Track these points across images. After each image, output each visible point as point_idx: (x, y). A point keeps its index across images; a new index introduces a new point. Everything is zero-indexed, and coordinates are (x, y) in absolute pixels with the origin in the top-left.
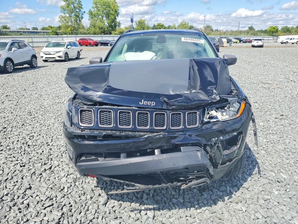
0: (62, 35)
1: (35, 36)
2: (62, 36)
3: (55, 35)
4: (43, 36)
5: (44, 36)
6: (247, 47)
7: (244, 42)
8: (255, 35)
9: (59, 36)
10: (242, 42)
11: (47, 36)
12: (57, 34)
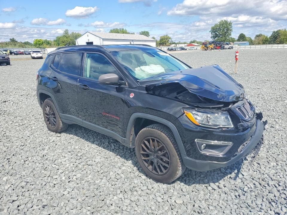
6: (27, 59)
7: (15, 54)
8: (23, 47)
10: (13, 54)
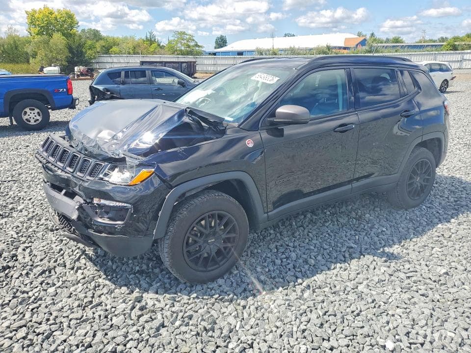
0: (463, 49)
1: (416, 53)
2: (463, 52)
3: (450, 50)
4: (429, 53)
5: (431, 53)
9: (457, 52)
11: (437, 52)
12: (455, 48)
